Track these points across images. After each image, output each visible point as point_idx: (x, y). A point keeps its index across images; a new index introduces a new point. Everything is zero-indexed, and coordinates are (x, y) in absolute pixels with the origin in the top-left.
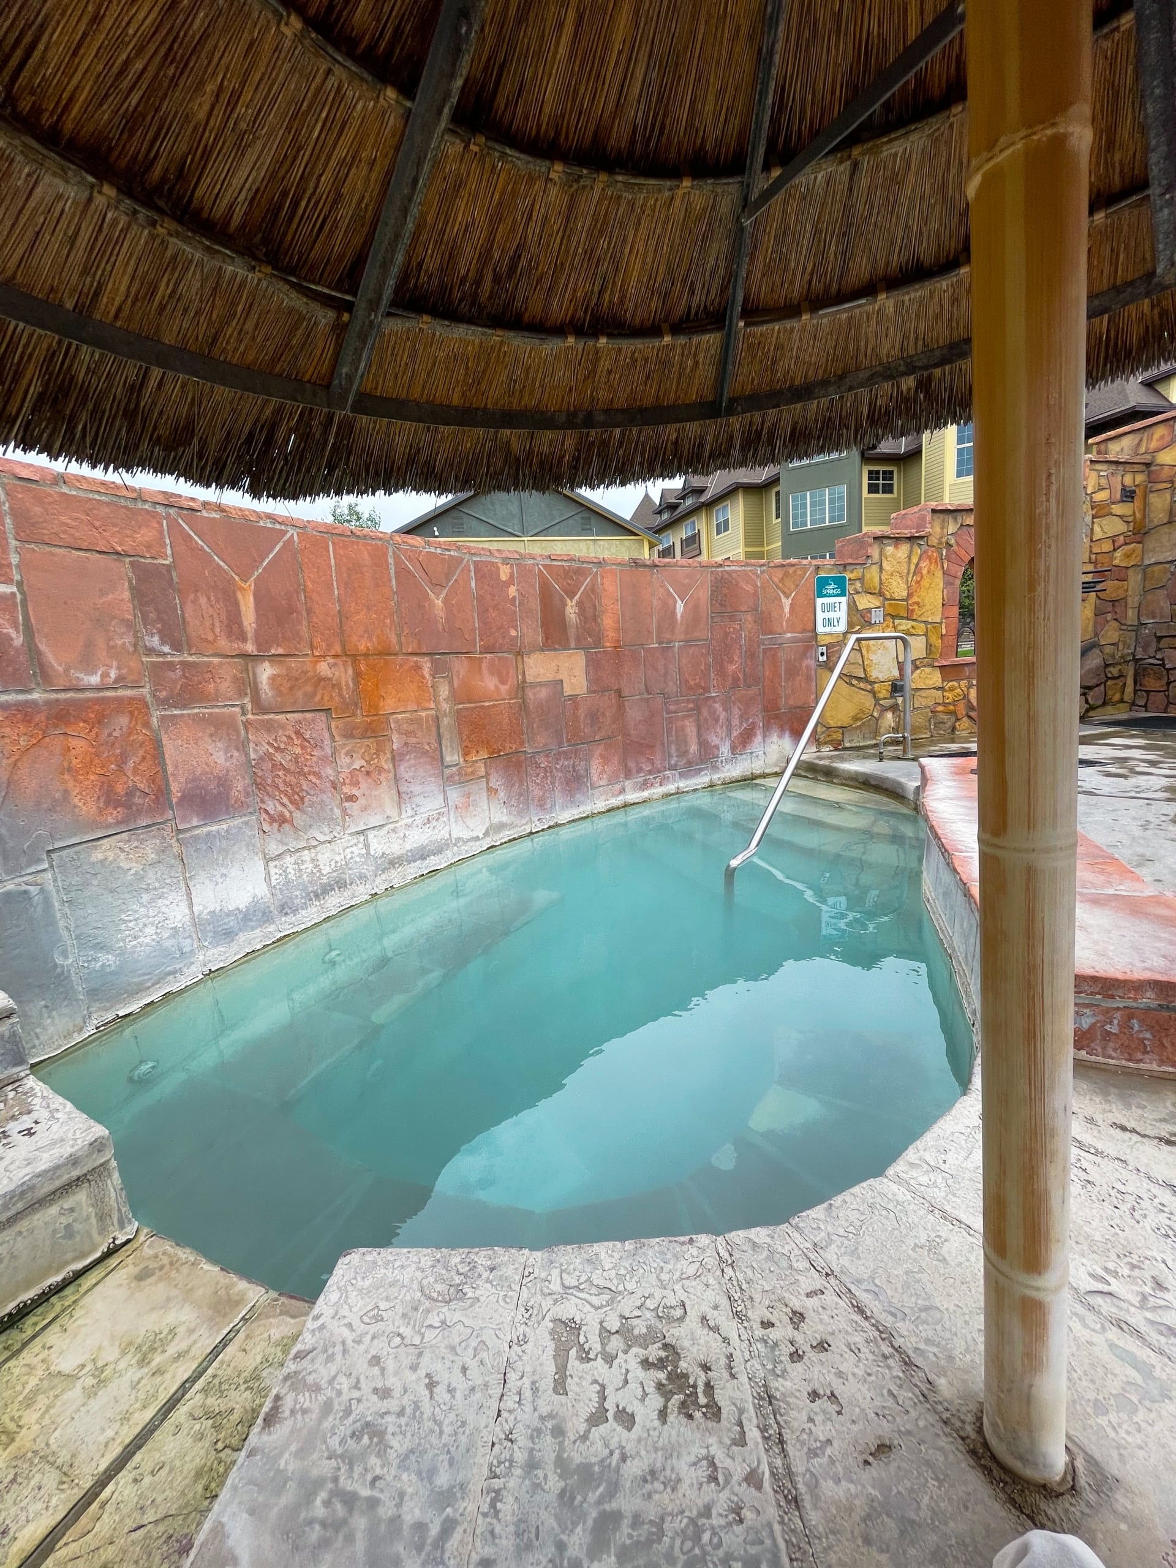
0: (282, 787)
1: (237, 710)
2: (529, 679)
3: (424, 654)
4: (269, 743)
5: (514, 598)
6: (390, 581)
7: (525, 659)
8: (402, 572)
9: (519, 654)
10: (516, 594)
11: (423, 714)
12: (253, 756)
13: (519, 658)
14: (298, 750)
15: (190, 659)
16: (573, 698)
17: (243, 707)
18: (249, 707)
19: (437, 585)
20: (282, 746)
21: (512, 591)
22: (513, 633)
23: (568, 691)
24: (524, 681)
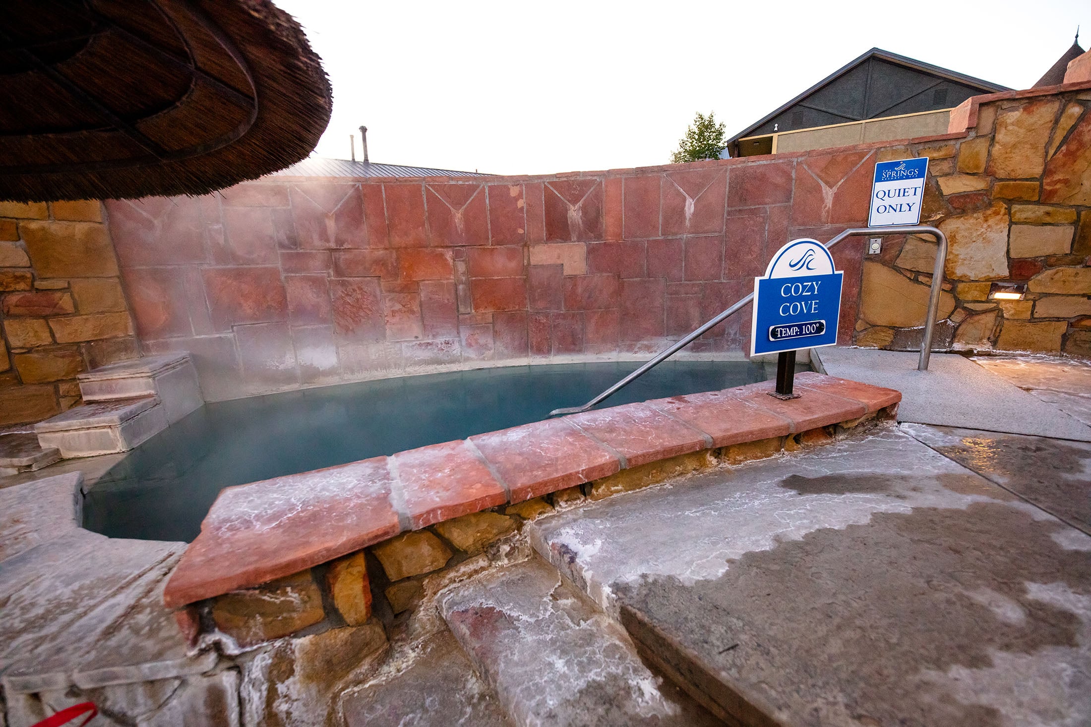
0: (348, 312)
1: (326, 275)
2: (532, 263)
3: (447, 247)
4: (342, 292)
5: (522, 208)
6: (423, 206)
7: (531, 249)
8: (431, 198)
9: (526, 245)
10: (525, 206)
11: (445, 282)
12: (332, 297)
13: (526, 250)
14: (359, 296)
15: (301, 251)
16: (573, 278)
17: (328, 273)
18: (332, 273)
19: (458, 204)
20: (350, 293)
21: (521, 203)
22: (521, 231)
23: (567, 271)
24: (529, 264)
